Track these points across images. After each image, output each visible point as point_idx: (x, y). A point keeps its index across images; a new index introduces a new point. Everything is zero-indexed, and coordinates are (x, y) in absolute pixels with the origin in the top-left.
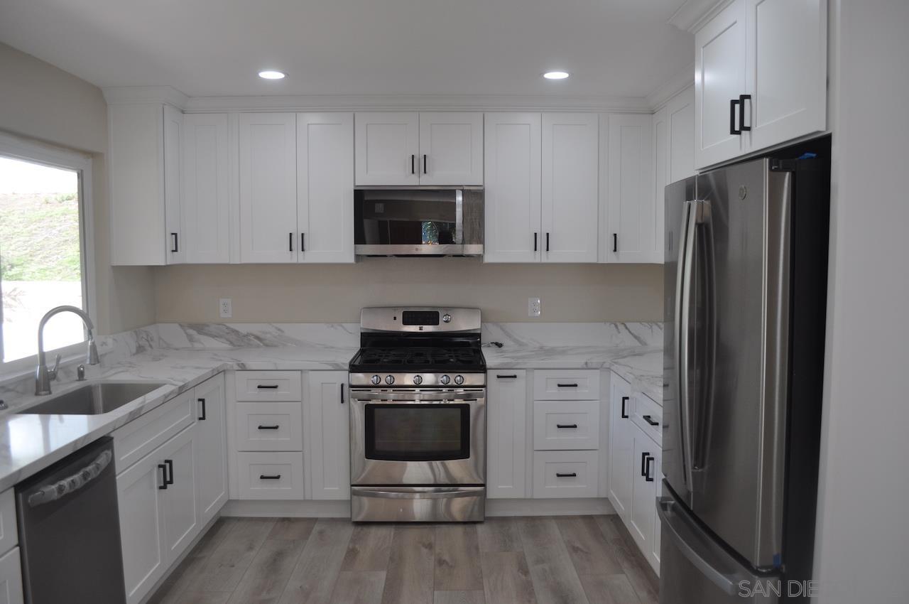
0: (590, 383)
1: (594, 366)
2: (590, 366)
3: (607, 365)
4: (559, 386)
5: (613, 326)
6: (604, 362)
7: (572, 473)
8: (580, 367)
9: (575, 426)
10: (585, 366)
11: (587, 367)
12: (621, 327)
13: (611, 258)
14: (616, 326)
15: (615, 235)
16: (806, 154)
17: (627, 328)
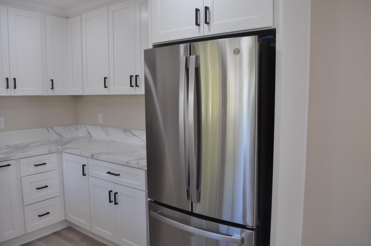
0: (52, 160)
1: (54, 152)
2: (51, 151)
3: (60, 150)
4: (36, 165)
5: (46, 129)
6: (59, 149)
7: (46, 212)
8: (46, 153)
9: (46, 186)
10: (49, 152)
11: (50, 153)
12: (50, 130)
13: (51, 93)
14: (48, 129)
15: (52, 80)
16: (268, 36)
17: (53, 130)
